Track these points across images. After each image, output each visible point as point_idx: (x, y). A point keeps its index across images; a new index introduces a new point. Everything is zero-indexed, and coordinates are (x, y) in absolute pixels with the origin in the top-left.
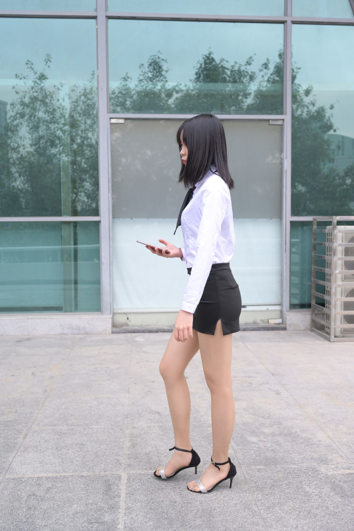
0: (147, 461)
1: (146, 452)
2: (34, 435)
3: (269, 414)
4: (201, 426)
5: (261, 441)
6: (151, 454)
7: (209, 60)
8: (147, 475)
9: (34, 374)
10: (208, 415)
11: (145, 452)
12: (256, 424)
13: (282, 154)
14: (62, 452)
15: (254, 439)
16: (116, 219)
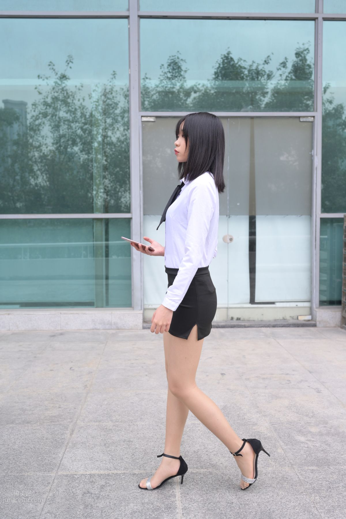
0: (196, 460)
1: (195, 450)
2: (81, 431)
3: (313, 412)
4: (246, 424)
5: (310, 440)
6: (199, 452)
7: (227, 60)
8: (199, 474)
9: (72, 369)
10: (251, 413)
11: (193, 450)
12: (302, 423)
13: (313, 151)
14: (111, 449)
15: (302, 439)
16: (147, 216)
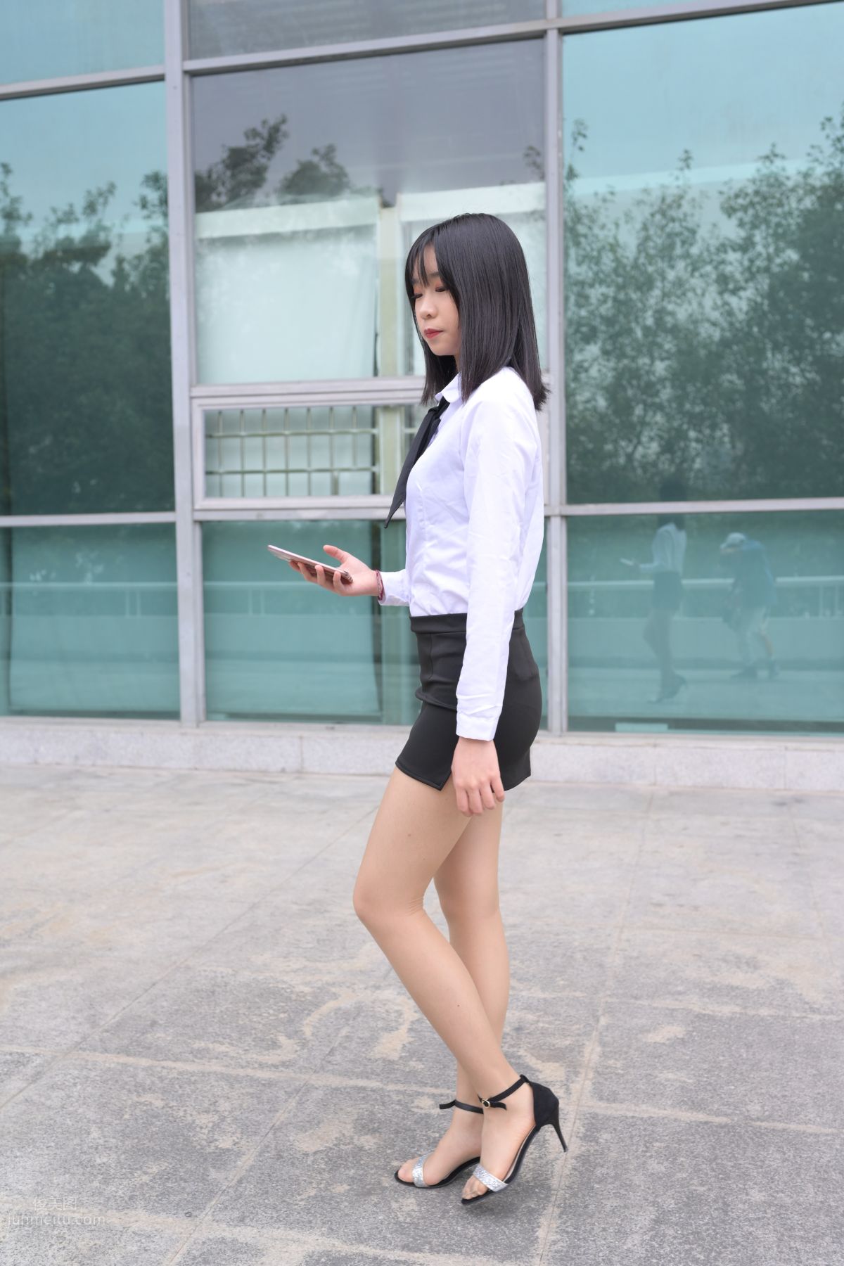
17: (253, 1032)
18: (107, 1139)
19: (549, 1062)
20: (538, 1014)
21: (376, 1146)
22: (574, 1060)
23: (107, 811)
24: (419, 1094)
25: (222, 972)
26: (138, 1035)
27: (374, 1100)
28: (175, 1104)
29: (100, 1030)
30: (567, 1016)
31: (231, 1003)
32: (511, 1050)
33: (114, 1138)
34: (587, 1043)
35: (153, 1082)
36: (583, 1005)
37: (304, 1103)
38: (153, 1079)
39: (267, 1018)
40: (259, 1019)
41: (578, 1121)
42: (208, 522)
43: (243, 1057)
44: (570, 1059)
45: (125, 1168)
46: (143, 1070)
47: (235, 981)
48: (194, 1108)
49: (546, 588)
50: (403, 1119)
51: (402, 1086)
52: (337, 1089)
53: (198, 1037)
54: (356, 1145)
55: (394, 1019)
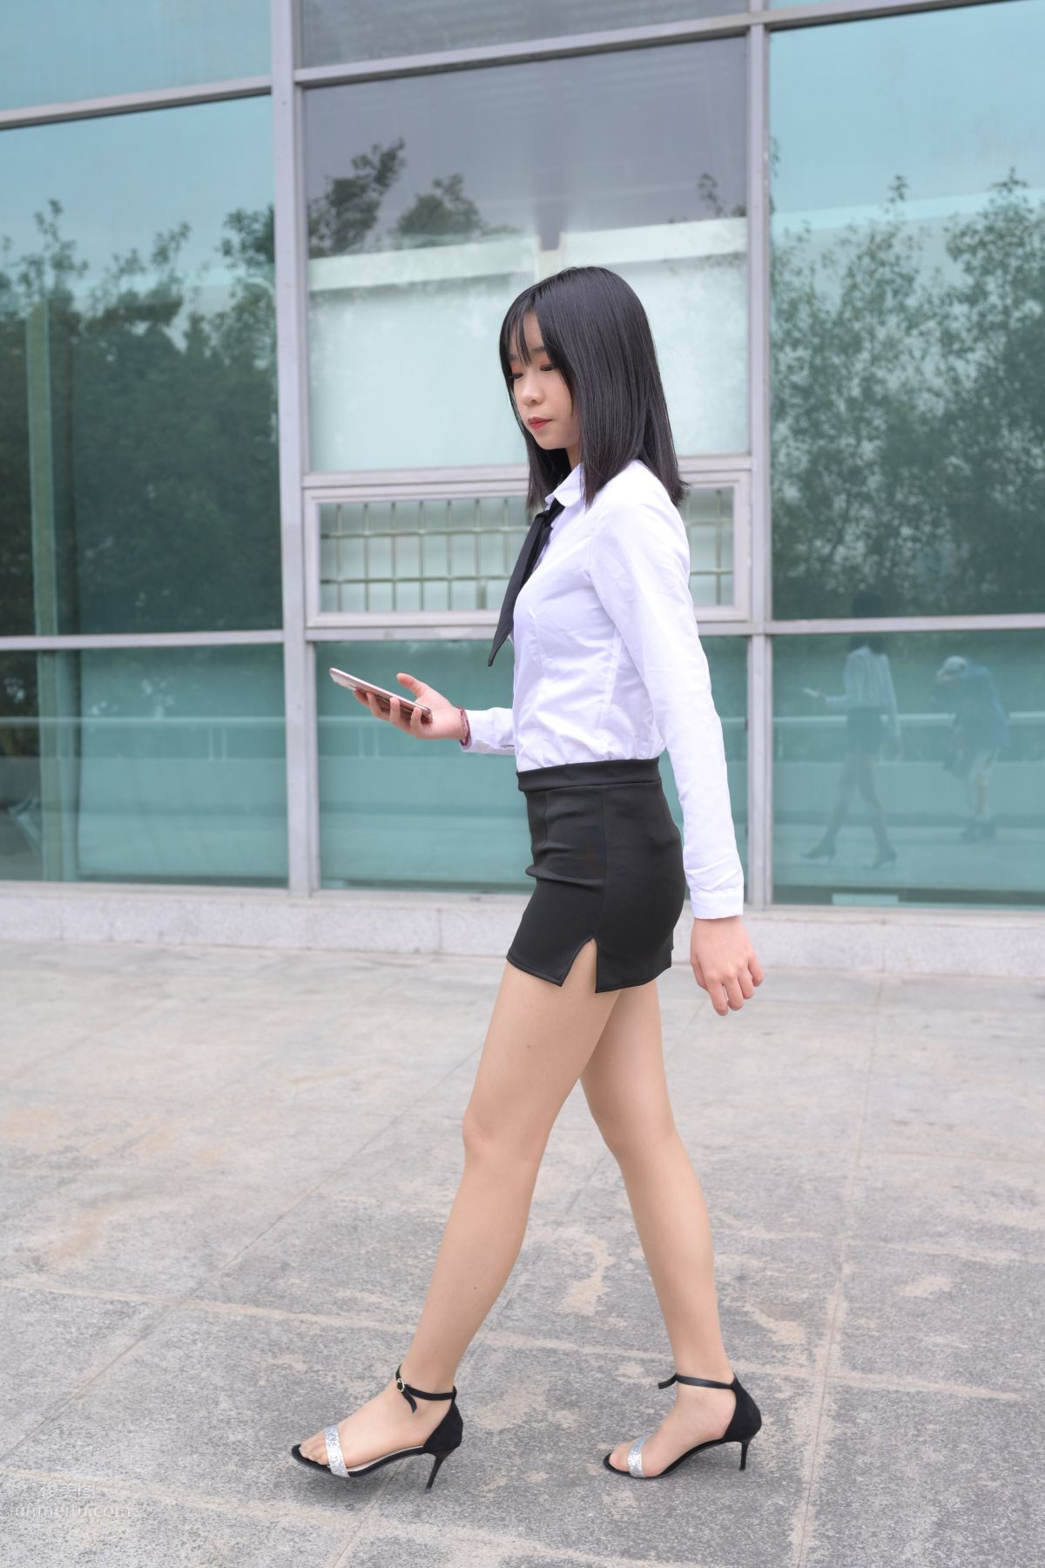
17: (409, 1278)
18: (239, 1411)
19: (784, 1320)
20: (764, 1259)
21: (576, 1425)
22: (815, 1318)
23: (204, 1000)
24: (623, 1359)
25: (363, 1203)
26: (267, 1281)
27: (568, 1366)
28: (321, 1368)
29: (220, 1273)
30: (801, 1263)
31: (379, 1242)
32: (735, 1304)
33: (249, 1409)
34: (830, 1297)
35: (291, 1340)
36: (820, 1248)
37: (481, 1368)
38: (291, 1336)
39: (425, 1261)
40: (415, 1262)
41: (827, 1396)
42: (325, 643)
43: (400, 1309)
44: (810, 1316)
45: (266, 1448)
46: (277, 1324)
47: (381, 1214)
48: (346, 1374)
49: (746, 724)
50: (608, 1390)
51: (602, 1348)
52: (520, 1351)
53: (342, 1284)
54: (551, 1423)
55: (583, 1264)
